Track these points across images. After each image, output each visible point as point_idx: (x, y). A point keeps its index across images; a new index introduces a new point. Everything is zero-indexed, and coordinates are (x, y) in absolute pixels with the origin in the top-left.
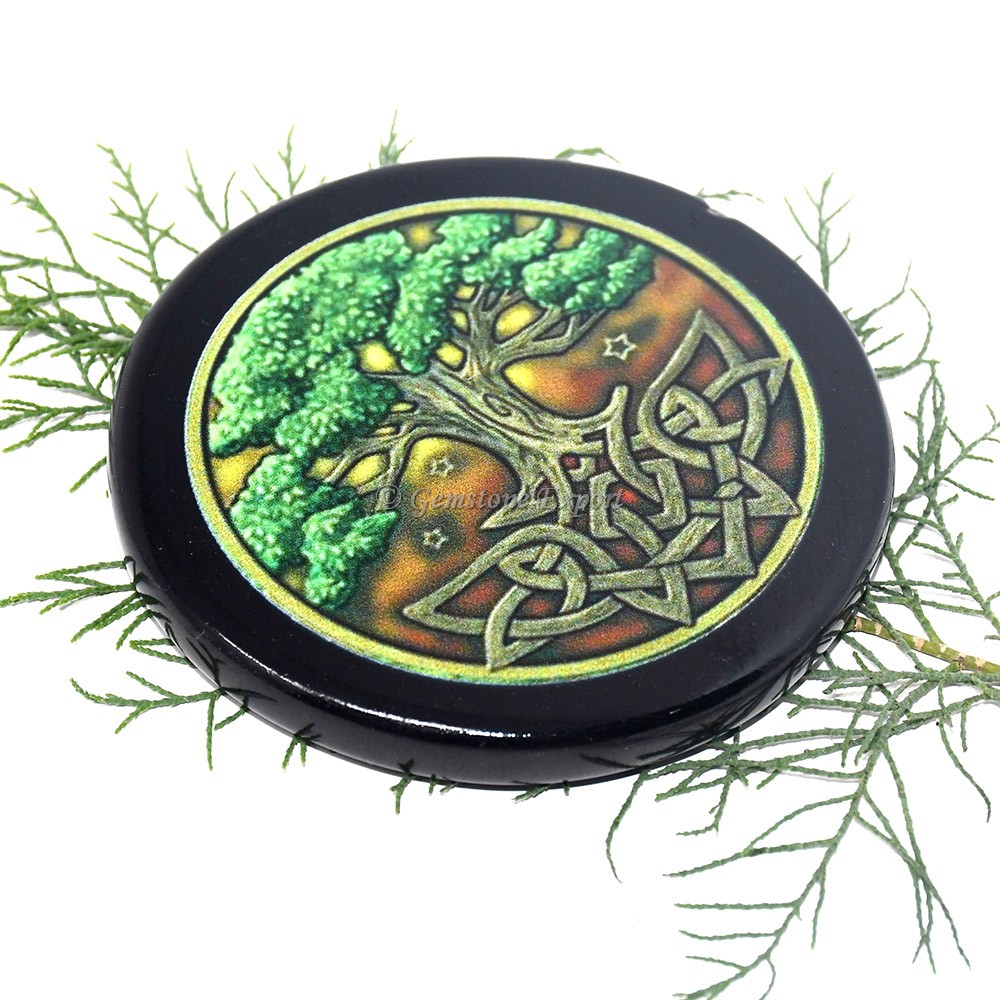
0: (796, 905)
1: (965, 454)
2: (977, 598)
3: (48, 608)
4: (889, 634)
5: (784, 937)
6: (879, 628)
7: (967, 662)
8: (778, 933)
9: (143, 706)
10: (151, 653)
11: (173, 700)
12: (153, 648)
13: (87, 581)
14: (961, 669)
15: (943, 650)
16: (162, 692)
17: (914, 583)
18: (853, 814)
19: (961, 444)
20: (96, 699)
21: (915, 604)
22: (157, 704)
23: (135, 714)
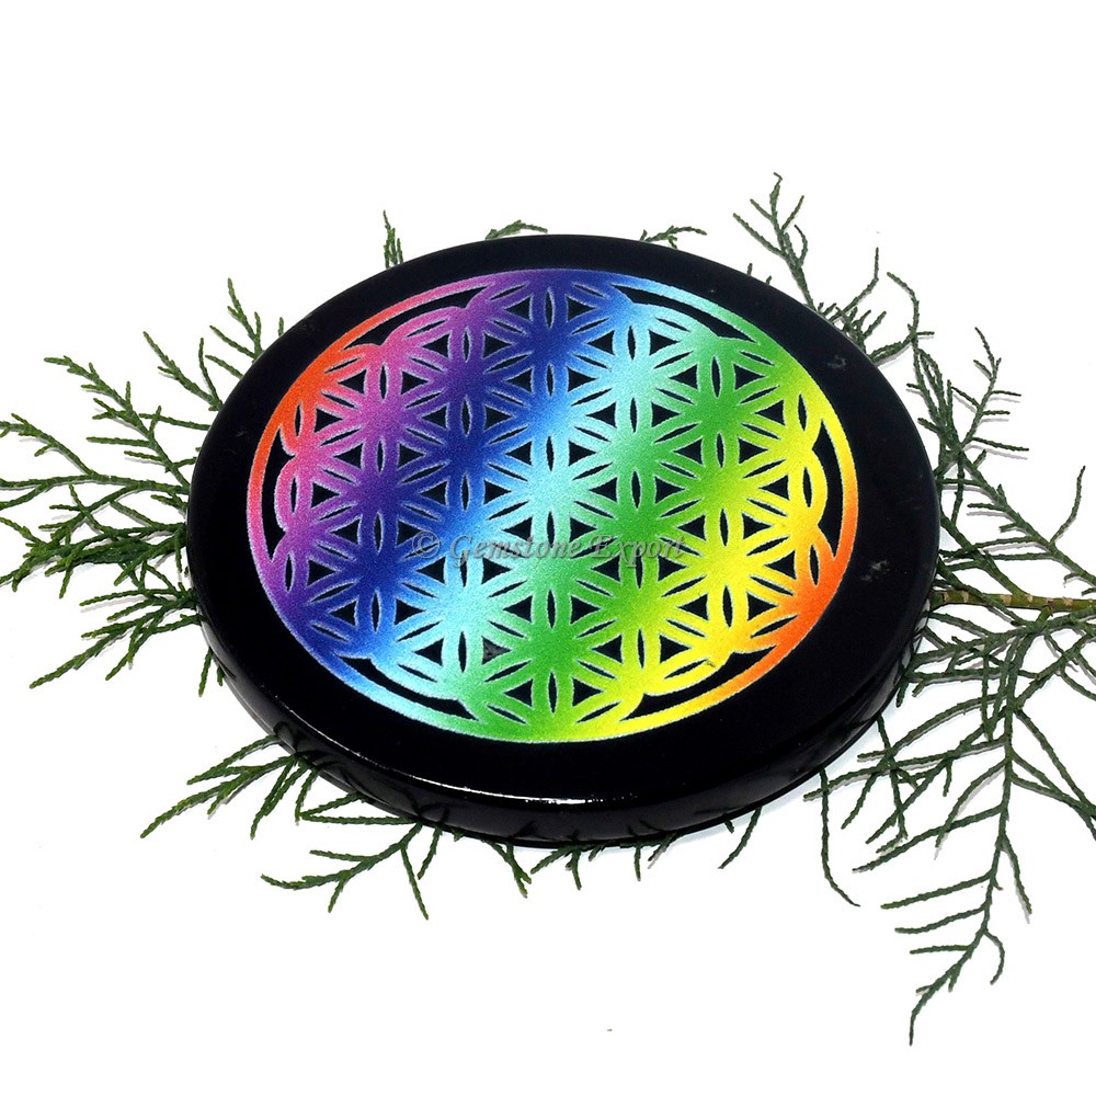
0: (991, 876)
1: (981, 412)
2: (1041, 542)
3: (214, 806)
4: (977, 598)
5: (992, 909)
6: (966, 596)
7: (1057, 604)
8: (986, 907)
9: (343, 878)
10: (325, 820)
11: (367, 863)
12: (325, 814)
13: (237, 770)
14: (1055, 614)
15: (1031, 599)
16: (353, 858)
17: (982, 545)
18: (1011, 778)
19: (974, 402)
20: (296, 886)
21: (988, 564)
22: (355, 871)
23: (339, 889)
